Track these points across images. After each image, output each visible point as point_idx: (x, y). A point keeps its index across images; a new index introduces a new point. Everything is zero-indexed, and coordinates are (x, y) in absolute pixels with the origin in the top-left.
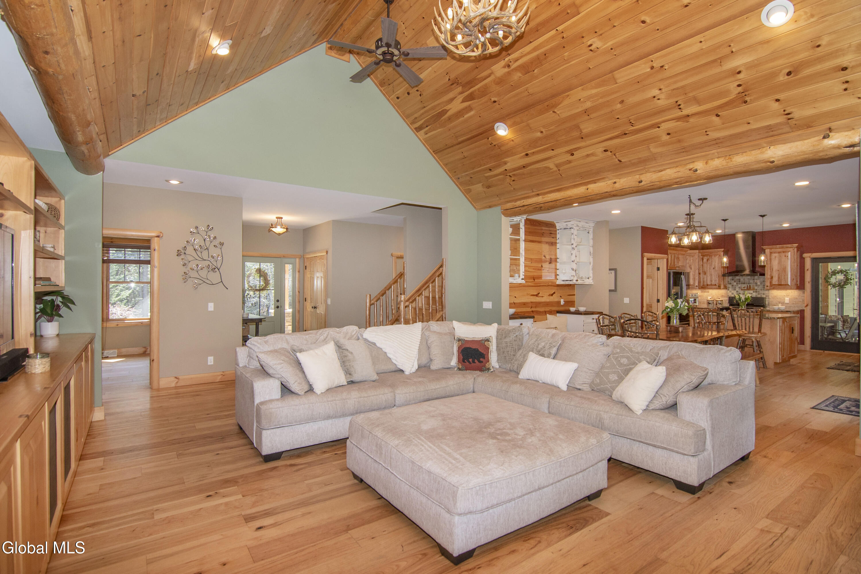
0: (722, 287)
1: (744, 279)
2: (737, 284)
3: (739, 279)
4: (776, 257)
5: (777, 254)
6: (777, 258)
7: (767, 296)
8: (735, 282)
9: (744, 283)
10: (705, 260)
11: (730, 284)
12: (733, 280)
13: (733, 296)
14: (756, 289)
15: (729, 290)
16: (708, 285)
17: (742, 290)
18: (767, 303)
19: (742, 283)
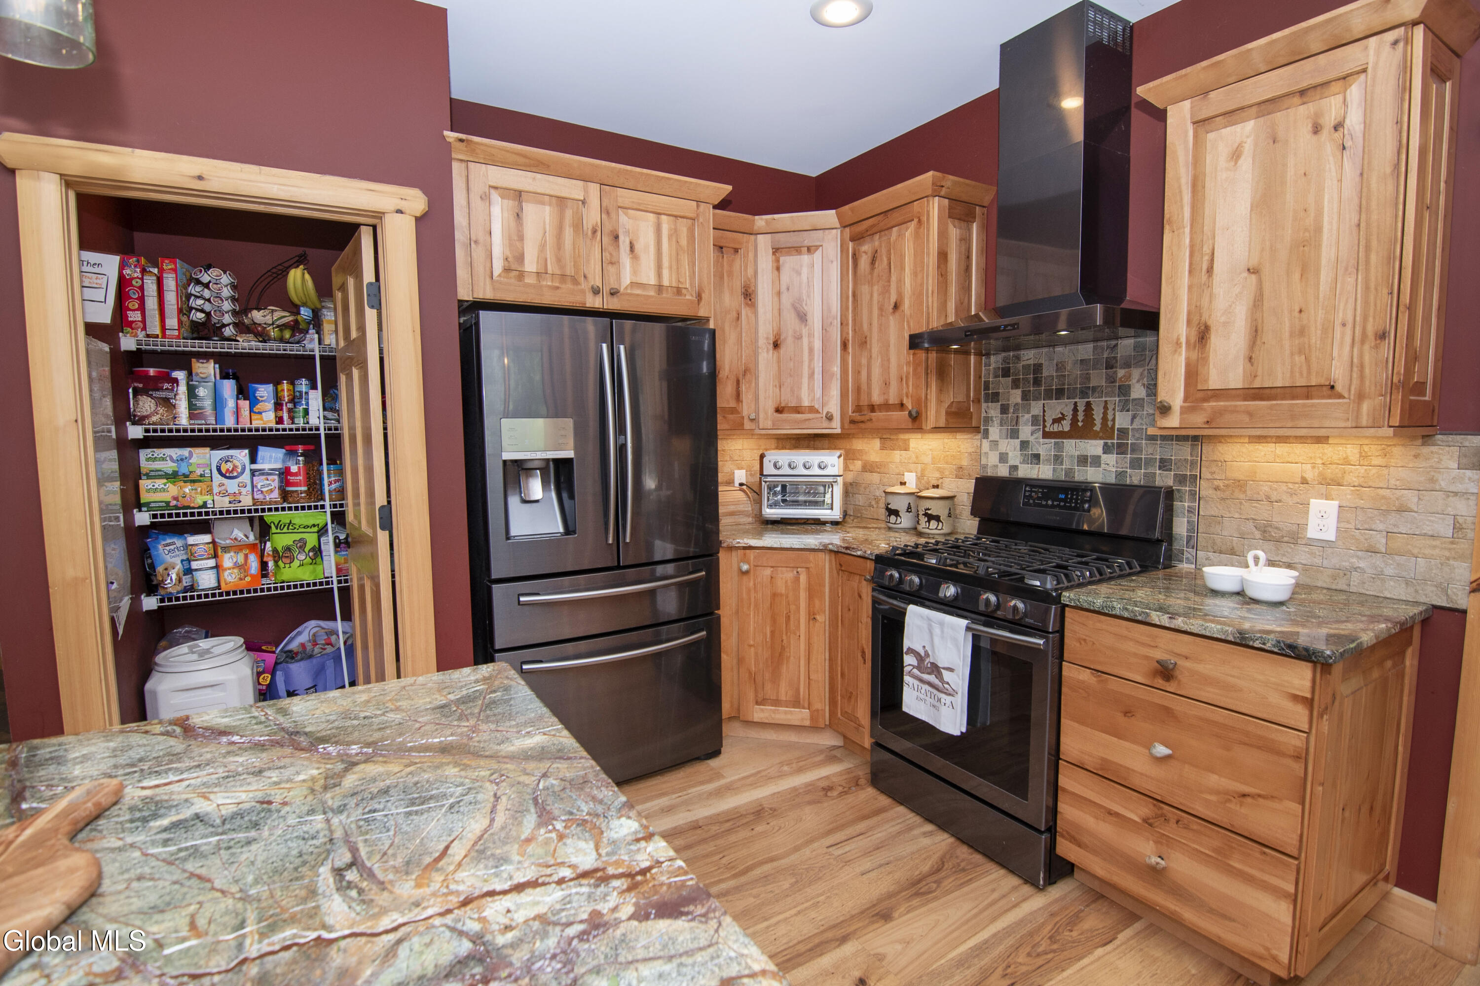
0: (934, 414)
1: (1060, 367)
2: (1025, 396)
3: (1038, 368)
4: (1236, 155)
5: (1250, 125)
6: (1246, 163)
7: (1181, 479)
8: (1016, 384)
9: (1060, 394)
10: (864, 262)
11: (994, 397)
12: (1006, 373)
13: (1003, 471)
14: (1123, 432)
15: (986, 435)
16: (872, 408)
17: (1046, 435)
18: (1180, 527)
19: (1048, 395)
